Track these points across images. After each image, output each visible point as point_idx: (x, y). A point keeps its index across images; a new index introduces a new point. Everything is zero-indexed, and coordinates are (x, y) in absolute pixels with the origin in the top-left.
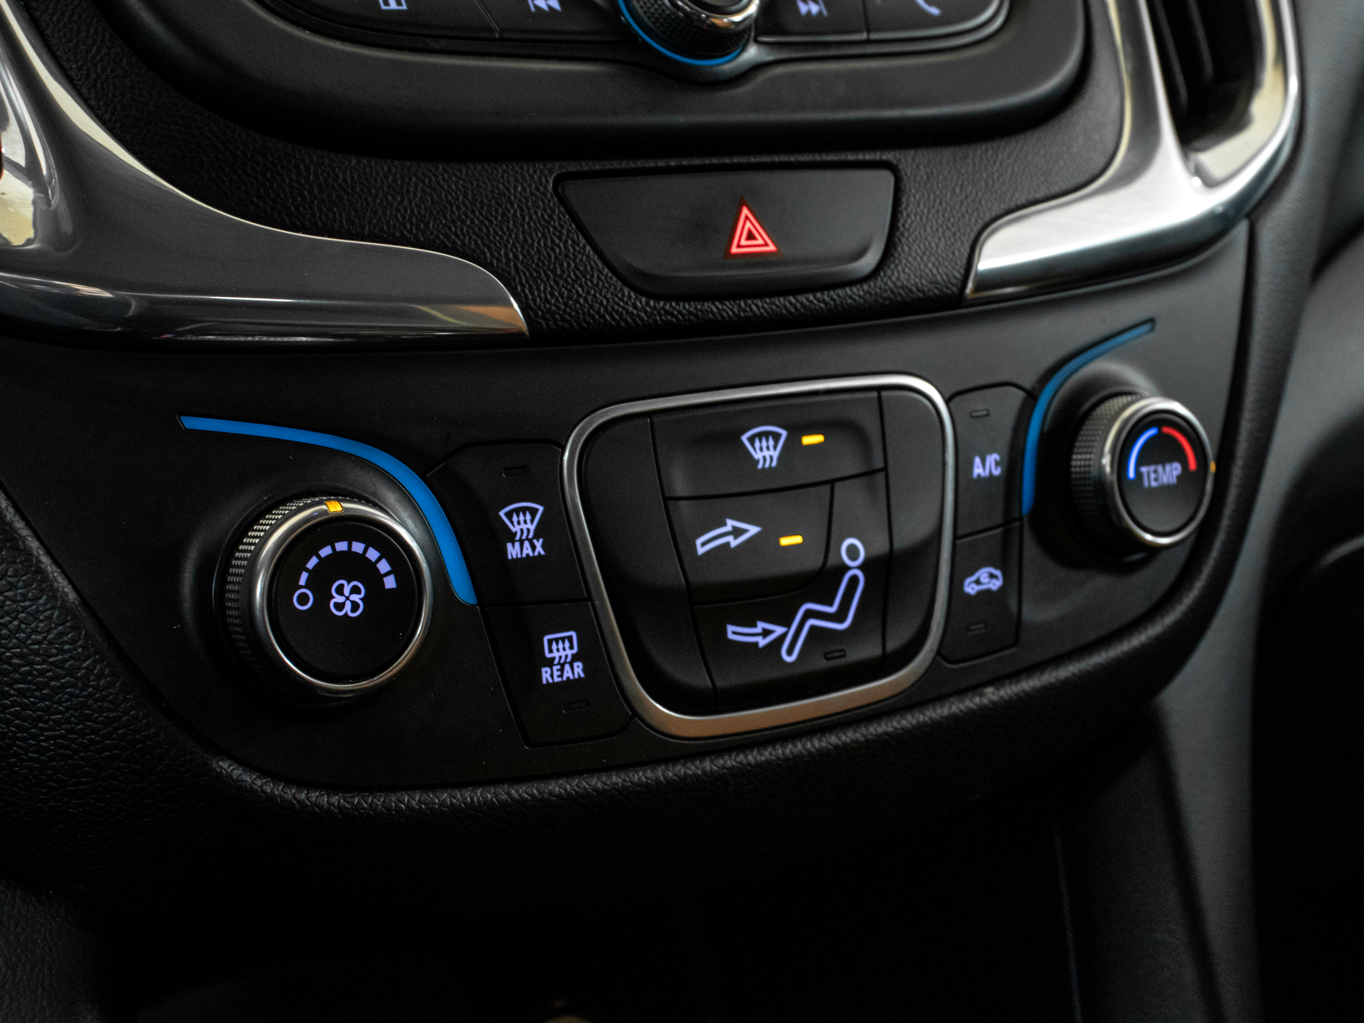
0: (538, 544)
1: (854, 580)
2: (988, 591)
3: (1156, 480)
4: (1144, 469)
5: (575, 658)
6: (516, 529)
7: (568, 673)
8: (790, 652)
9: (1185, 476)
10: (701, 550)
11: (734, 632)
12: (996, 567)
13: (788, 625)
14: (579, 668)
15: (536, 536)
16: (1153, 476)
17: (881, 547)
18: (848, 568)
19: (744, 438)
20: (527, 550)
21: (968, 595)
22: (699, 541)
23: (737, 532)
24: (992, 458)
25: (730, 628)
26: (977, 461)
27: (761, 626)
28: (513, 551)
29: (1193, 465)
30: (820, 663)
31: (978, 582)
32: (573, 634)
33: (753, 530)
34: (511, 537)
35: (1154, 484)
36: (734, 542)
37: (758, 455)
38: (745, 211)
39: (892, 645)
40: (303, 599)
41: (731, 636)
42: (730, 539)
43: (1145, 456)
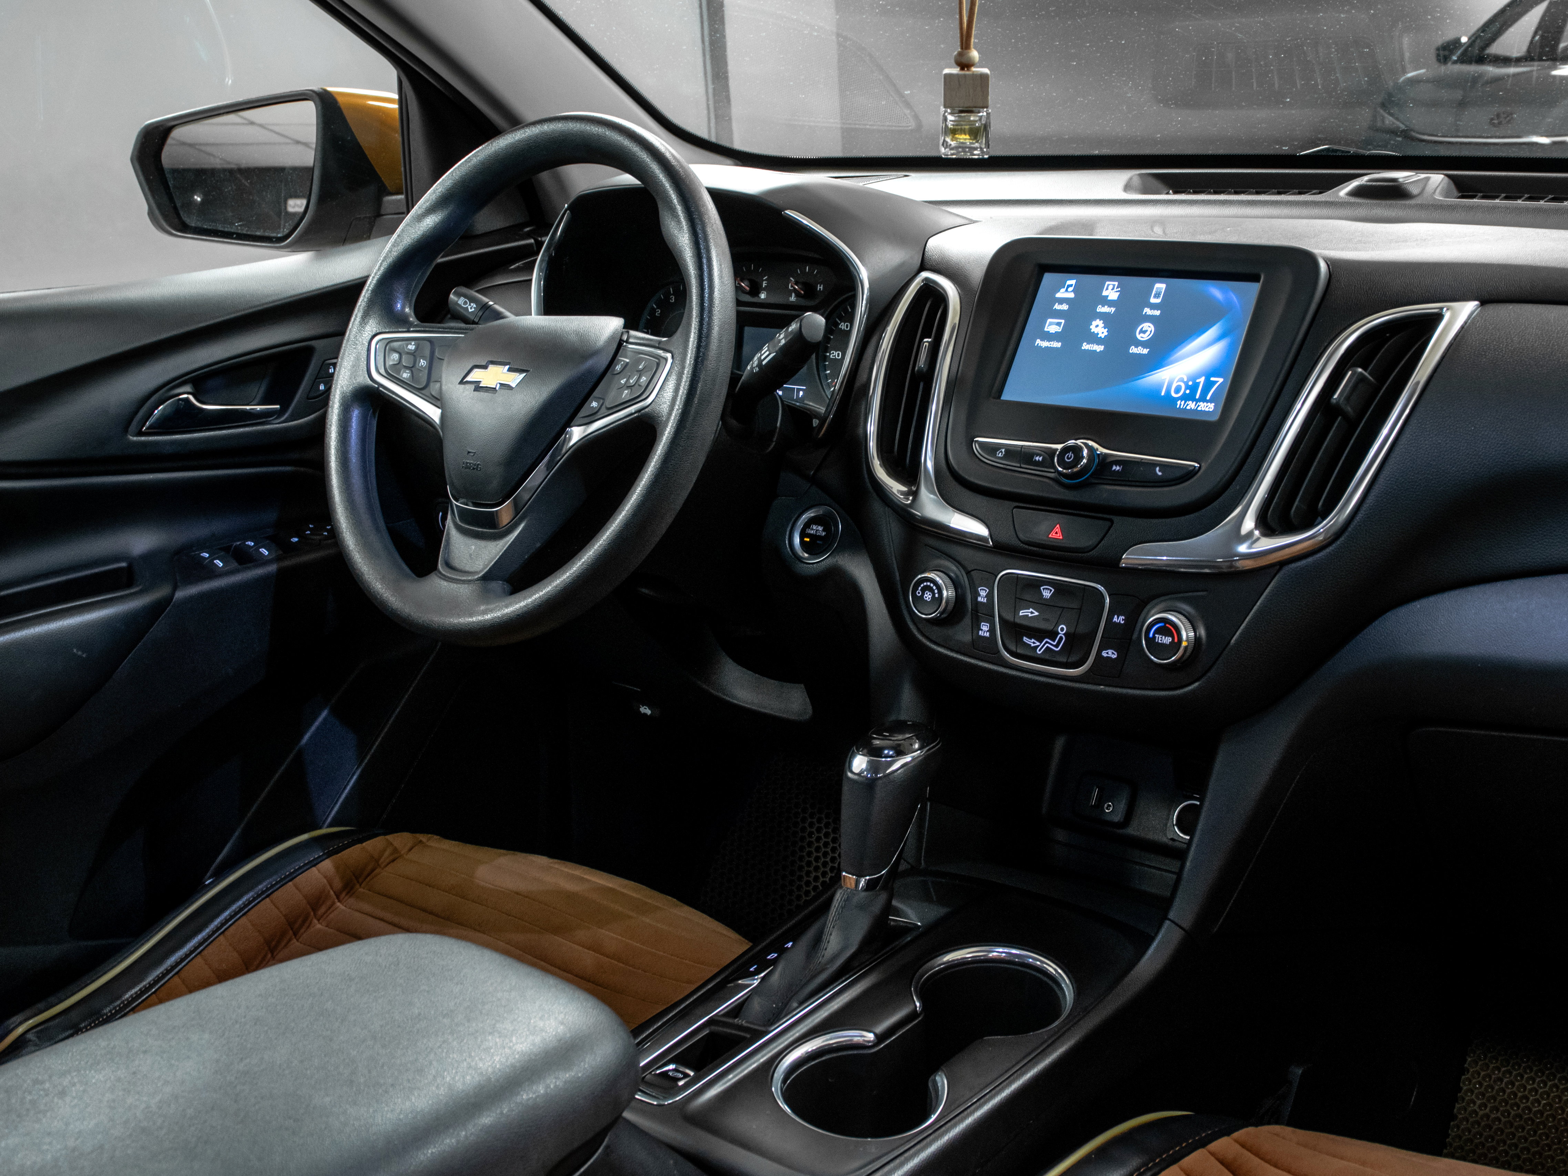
0: (985, 599)
1: (1061, 638)
2: (1110, 658)
3: (1161, 640)
4: (1157, 636)
5: (988, 631)
6: (981, 594)
7: (985, 634)
8: (1040, 650)
9: (1172, 642)
10: (1021, 614)
11: (1025, 639)
12: (1115, 651)
13: (1041, 643)
14: (988, 633)
15: (986, 597)
16: (1160, 639)
17: (1072, 630)
18: (1060, 634)
19: (1042, 588)
20: (982, 600)
21: (1103, 656)
22: (1021, 612)
23: (1032, 613)
24: (1122, 618)
25: (1025, 638)
26: (1116, 616)
27: (1033, 640)
28: (979, 599)
29: (1176, 640)
30: (1047, 657)
31: (1107, 653)
32: (988, 625)
33: (1037, 614)
34: (980, 595)
35: (1160, 641)
36: (1030, 615)
37: (1044, 594)
38: (1058, 526)
39: (1070, 660)
40: (919, 593)
41: (1024, 640)
42: (1029, 614)
43: (1158, 631)
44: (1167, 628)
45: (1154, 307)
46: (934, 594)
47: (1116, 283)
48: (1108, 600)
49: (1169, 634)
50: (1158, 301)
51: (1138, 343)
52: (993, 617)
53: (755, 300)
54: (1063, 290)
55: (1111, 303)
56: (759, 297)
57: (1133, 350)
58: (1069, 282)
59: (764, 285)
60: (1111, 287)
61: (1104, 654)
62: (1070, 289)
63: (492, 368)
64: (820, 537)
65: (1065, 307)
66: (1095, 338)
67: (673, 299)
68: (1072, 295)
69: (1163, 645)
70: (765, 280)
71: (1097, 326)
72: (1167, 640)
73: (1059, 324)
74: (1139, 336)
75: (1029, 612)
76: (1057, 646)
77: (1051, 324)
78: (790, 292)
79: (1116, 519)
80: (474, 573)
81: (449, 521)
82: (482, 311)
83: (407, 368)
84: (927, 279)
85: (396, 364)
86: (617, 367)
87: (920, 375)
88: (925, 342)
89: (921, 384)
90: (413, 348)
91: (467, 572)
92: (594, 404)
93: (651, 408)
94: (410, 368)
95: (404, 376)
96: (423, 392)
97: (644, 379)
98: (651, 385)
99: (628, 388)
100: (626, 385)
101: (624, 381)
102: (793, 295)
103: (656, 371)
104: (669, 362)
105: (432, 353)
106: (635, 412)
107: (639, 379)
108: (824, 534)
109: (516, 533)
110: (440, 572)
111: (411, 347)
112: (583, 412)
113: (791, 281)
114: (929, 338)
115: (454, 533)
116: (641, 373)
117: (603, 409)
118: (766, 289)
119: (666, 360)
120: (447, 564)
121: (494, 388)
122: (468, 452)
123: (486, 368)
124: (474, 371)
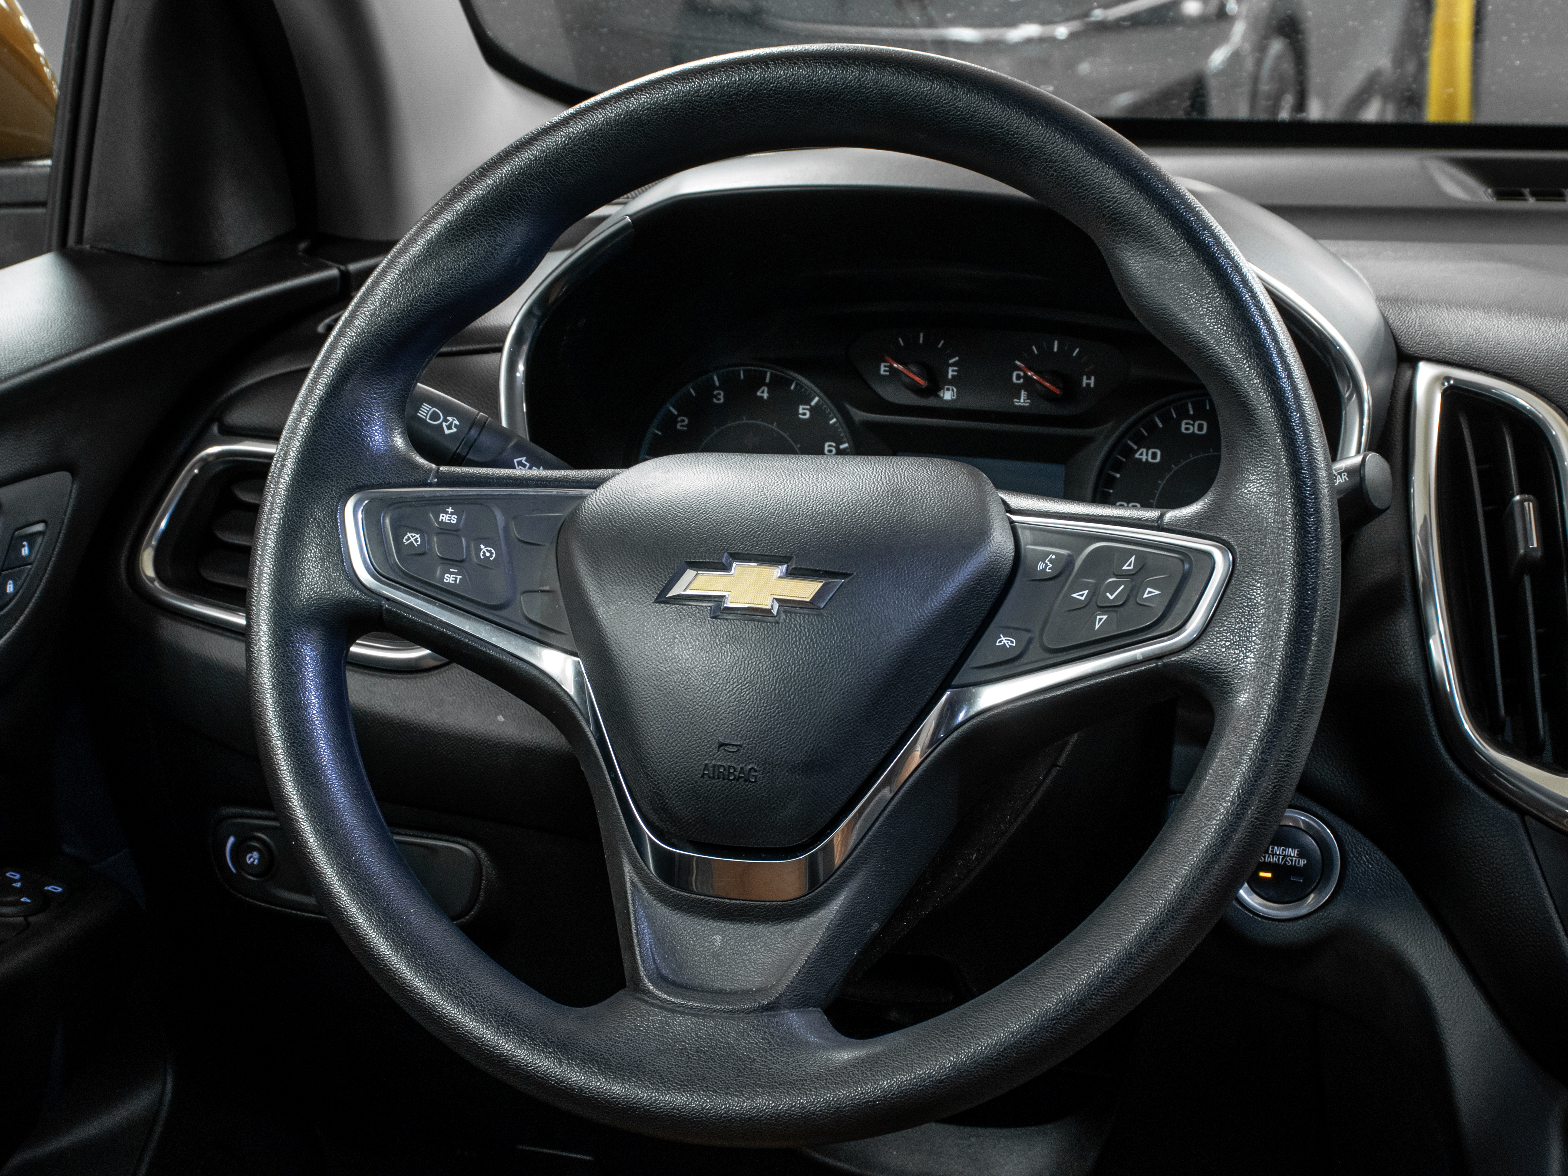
53: (930, 402)
56: (938, 396)
59: (950, 374)
63: (737, 567)
64: (1294, 870)
67: (721, 397)
70: (953, 365)
78: (1016, 390)
80: (745, 994)
81: (632, 883)
82: (474, 432)
83: (449, 562)
84: (1448, 379)
85: (421, 553)
86: (1041, 566)
87: (1528, 564)
88: (1522, 502)
89: (1527, 580)
90: (454, 519)
91: (721, 992)
92: (1005, 641)
93: (1194, 651)
94: (458, 563)
95: (449, 579)
96: (503, 613)
97: (1150, 592)
98: (1179, 606)
99: (1104, 609)
100: (1096, 604)
101: (1081, 596)
102: (1023, 394)
103: (1185, 578)
104: (1221, 561)
105: (506, 530)
106: (1146, 660)
107: (1134, 591)
108: (1302, 862)
109: (835, 906)
110: (655, 997)
111: (448, 517)
112: (979, 656)
113: (1018, 368)
114: (1521, 492)
115: (663, 912)
116: (1136, 579)
117: (1035, 652)
118: (954, 382)
119: (1209, 555)
120: (664, 978)
121: (768, 612)
122: (721, 745)
123: (726, 568)
124: (690, 574)
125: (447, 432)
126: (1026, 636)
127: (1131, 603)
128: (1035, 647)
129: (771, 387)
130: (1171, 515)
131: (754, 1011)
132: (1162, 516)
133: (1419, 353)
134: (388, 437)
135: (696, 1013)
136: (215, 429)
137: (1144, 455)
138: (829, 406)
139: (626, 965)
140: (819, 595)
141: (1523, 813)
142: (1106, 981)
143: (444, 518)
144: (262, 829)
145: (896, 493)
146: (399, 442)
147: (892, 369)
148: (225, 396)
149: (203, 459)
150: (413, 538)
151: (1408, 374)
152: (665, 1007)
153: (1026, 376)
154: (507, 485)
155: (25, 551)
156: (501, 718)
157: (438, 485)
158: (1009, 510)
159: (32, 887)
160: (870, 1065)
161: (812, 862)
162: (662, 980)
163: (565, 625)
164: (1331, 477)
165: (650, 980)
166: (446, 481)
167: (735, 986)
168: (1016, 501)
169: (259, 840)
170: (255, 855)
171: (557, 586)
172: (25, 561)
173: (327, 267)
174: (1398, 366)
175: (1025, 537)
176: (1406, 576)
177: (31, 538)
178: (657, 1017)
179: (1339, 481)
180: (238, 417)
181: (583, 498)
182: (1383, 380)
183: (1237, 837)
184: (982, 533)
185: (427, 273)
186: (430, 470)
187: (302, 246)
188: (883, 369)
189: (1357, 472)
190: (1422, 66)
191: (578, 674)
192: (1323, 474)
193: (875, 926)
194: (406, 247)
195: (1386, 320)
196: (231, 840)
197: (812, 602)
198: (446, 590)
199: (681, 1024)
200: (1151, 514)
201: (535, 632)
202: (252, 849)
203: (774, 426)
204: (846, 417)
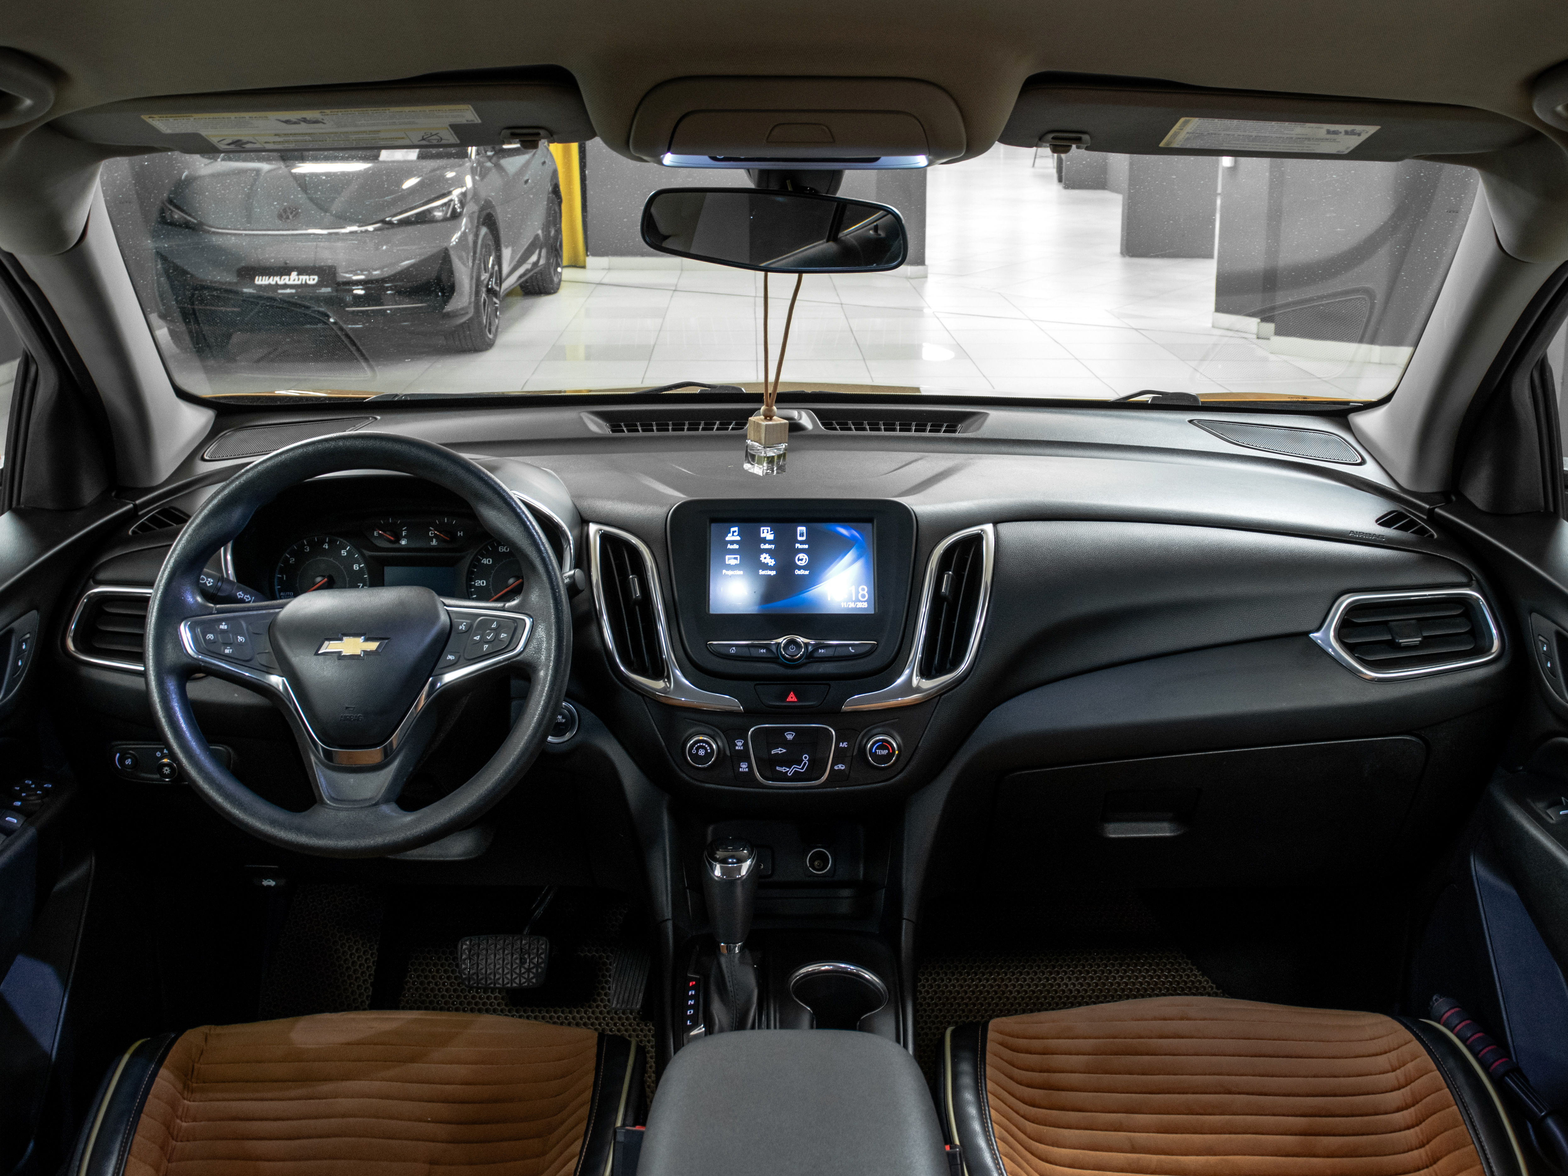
0: (742, 747)
1: (805, 763)
2: (842, 769)
3: (881, 753)
4: (877, 751)
5: (747, 767)
6: (739, 744)
7: (744, 770)
8: (788, 773)
9: (888, 753)
10: (772, 753)
11: (778, 768)
12: (846, 764)
13: (789, 768)
14: (747, 769)
16: (879, 752)
17: (812, 757)
18: (803, 760)
19: (785, 733)
20: (740, 748)
22: (772, 751)
24: (847, 744)
26: (842, 744)
27: (783, 768)
28: (738, 748)
29: (891, 751)
30: (794, 777)
31: (838, 767)
32: (746, 763)
33: (784, 751)
34: (738, 746)
35: (879, 754)
37: (788, 737)
38: (792, 693)
39: (813, 776)
40: (694, 751)
42: (778, 751)
43: (878, 748)
44: (884, 745)
45: (802, 543)
46: (706, 750)
47: (769, 528)
48: (834, 733)
49: (887, 748)
50: (804, 538)
51: (800, 568)
52: (750, 758)
53: (396, 546)
54: (730, 535)
55: (770, 542)
56: (400, 544)
57: (797, 572)
58: (732, 529)
59: (404, 534)
60: (765, 531)
61: (836, 768)
62: (736, 534)
63: (345, 638)
64: (563, 725)
65: (736, 546)
66: (766, 567)
67: (308, 549)
68: (738, 538)
69: (882, 755)
70: (404, 530)
71: (765, 558)
72: (885, 752)
73: (736, 558)
74: (799, 563)
75: (780, 751)
76: (802, 768)
77: (729, 559)
78: (432, 539)
79: (832, 683)
80: (365, 800)
81: (316, 763)
82: (219, 584)
83: (226, 644)
84: (601, 530)
85: (213, 642)
86: (460, 627)
87: (637, 602)
88: (632, 578)
89: (637, 607)
90: (226, 627)
91: (356, 801)
92: (450, 657)
93: (522, 656)
94: (230, 644)
95: (227, 651)
96: (250, 663)
97: (503, 635)
98: (514, 640)
99: (487, 643)
100: (483, 641)
101: (477, 638)
102: (434, 540)
103: (516, 629)
104: (528, 622)
105: (247, 629)
106: (505, 660)
107: (497, 636)
108: (564, 721)
109: (396, 763)
110: (330, 805)
111: (223, 626)
112: (441, 664)
113: (431, 530)
114: (632, 574)
115: (329, 773)
116: (497, 631)
117: (462, 660)
118: (405, 537)
119: (524, 620)
120: (333, 798)
121: (359, 656)
122: (347, 708)
123: (341, 639)
124: (326, 643)
125: (208, 585)
126: (458, 654)
127: (496, 639)
128: (462, 658)
129: (329, 543)
130: (508, 605)
131: (370, 806)
132: (504, 605)
133: (589, 519)
134: (194, 598)
135: (347, 810)
136: (91, 582)
137: (485, 561)
138: (354, 550)
139: (316, 794)
140: (379, 647)
141: (643, 696)
142: (502, 780)
143: (222, 627)
144: (131, 749)
145: (402, 604)
146: (199, 599)
147: (379, 533)
148: (93, 568)
149: (89, 595)
150: (210, 636)
151: (586, 528)
152: (334, 808)
153: (435, 533)
154: (245, 611)
155: (24, 647)
156: (236, 695)
157: (218, 613)
158: (445, 605)
159: (39, 787)
160: (418, 821)
161: (385, 748)
162: (333, 799)
163: (277, 666)
164: (563, 580)
165: (328, 800)
166: (220, 611)
167: (361, 798)
168: (448, 601)
169: (130, 754)
170: (130, 760)
171: (271, 650)
172: (24, 651)
173: (126, 504)
174: (582, 525)
175: (453, 616)
176: (593, 610)
177: (25, 641)
178: (332, 813)
179: (566, 581)
180: (102, 576)
181: (278, 613)
182: (577, 531)
183: (544, 722)
184: (437, 617)
185: (204, 530)
186: (213, 608)
187: (113, 494)
188: (375, 534)
189: (572, 577)
190: (559, 231)
191: (284, 684)
192: (560, 579)
193: (411, 769)
194: (194, 520)
195: (575, 506)
196: (118, 755)
197: (376, 650)
198: (227, 656)
199: (342, 815)
200: (500, 605)
201: (264, 669)
202: (128, 758)
203: (332, 559)
204: (362, 555)
